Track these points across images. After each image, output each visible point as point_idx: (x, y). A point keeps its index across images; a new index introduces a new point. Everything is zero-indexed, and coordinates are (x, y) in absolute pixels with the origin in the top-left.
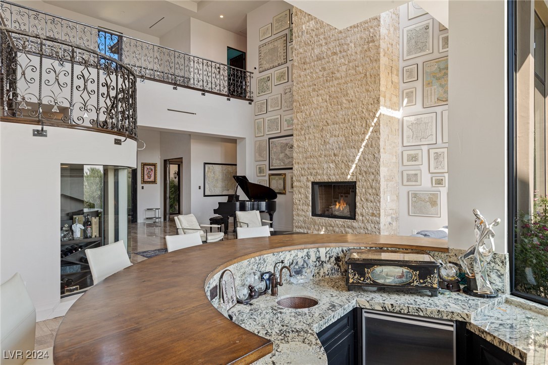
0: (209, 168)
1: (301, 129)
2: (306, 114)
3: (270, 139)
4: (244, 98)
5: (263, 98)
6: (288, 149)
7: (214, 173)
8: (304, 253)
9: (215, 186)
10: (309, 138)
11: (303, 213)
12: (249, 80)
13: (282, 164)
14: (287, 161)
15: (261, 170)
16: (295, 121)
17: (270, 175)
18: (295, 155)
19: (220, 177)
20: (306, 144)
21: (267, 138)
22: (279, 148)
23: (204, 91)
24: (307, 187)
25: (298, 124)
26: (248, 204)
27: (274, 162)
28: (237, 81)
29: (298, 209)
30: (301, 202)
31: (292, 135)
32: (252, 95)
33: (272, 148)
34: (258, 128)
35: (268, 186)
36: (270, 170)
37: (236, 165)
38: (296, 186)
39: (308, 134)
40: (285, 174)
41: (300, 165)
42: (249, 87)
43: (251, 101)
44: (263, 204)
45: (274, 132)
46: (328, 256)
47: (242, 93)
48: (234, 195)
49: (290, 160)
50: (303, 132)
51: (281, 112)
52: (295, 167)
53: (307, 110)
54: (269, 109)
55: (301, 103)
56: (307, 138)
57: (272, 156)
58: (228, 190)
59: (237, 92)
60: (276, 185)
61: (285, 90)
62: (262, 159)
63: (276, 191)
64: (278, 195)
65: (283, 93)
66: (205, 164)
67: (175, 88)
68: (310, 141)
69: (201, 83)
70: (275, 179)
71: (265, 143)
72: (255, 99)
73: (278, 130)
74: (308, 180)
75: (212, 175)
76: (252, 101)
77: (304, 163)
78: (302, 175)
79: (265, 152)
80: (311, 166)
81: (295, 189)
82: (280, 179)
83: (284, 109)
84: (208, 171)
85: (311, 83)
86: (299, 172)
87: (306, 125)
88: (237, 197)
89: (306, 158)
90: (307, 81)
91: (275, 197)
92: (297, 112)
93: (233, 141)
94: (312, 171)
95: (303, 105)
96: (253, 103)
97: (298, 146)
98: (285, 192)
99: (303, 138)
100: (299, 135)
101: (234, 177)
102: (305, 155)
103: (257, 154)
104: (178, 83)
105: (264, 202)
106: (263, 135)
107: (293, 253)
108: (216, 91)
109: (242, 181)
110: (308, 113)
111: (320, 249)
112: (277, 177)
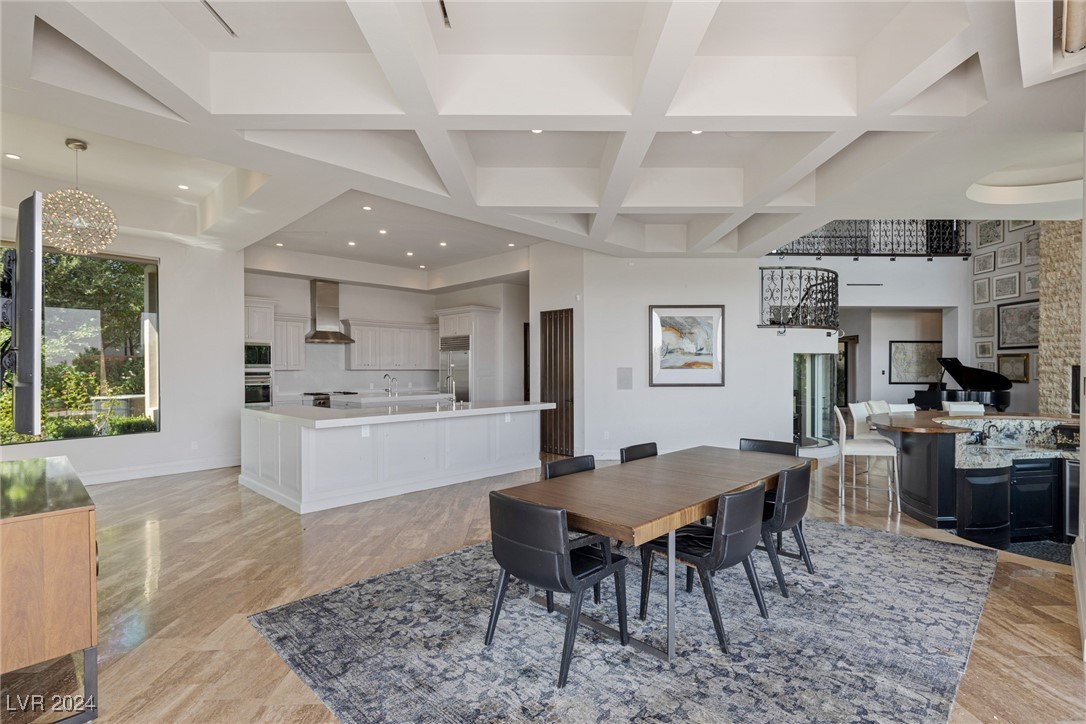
0: (897, 348)
1: (1054, 294)
2: (1062, 273)
3: (999, 306)
4: (956, 254)
5: (989, 249)
6: (1032, 320)
7: (905, 354)
8: (1018, 422)
9: (906, 371)
10: (1068, 306)
11: (1057, 408)
12: (964, 228)
13: (1023, 340)
14: (1030, 336)
15: (984, 350)
16: (1043, 283)
17: (999, 356)
18: (1042, 329)
19: (915, 359)
20: (1063, 314)
21: (995, 305)
22: (1017, 319)
23: (893, 255)
24: (1064, 372)
25: (1048, 288)
26: (962, 394)
27: (1008, 337)
28: (944, 234)
29: (1047, 403)
30: (1053, 393)
31: (1038, 300)
32: (968, 247)
33: (1004, 318)
34: (979, 291)
35: (996, 371)
36: (999, 348)
37: (941, 342)
38: (1044, 372)
39: (1066, 300)
40: (1027, 355)
41: (1051, 343)
42: (963, 238)
43: (966, 255)
44: (987, 395)
45: (1007, 297)
46: (1044, 428)
47: (951, 248)
48: (936, 384)
49: (1035, 335)
50: (1057, 298)
51: (1021, 268)
52: (1043, 345)
53: (1064, 267)
54: (999, 265)
55: (1054, 259)
56: (1065, 305)
57: (1004, 328)
58: (927, 376)
59: (944, 247)
60: (1009, 370)
61: (1029, 236)
62: (985, 334)
63: (1010, 378)
64: (1013, 384)
65: (1023, 240)
66: (891, 342)
67: (856, 259)
68: (1070, 310)
69: (890, 247)
70: (1008, 362)
71: (991, 312)
72: (975, 252)
73: (1015, 293)
74: (1065, 363)
75: (902, 356)
76: (969, 255)
77: (1059, 340)
78: (1055, 357)
79: (991, 325)
80: (1071, 344)
81: (1041, 375)
82: (1017, 361)
83: (1026, 264)
84: (896, 352)
85: (1072, 231)
86: (1049, 352)
87: (1063, 288)
88: (943, 386)
89: (1062, 334)
90: (1064, 227)
91: (1010, 386)
92: (1047, 271)
93: (939, 311)
94: (1073, 350)
95: (1057, 261)
96: (970, 258)
97: (1048, 317)
98: (1028, 379)
99: (1057, 306)
100: (1049, 303)
101: (939, 359)
102: (1060, 329)
103: (977, 328)
104: (859, 252)
105: (989, 393)
106: (987, 300)
107: (1005, 422)
108: (911, 252)
109: (953, 366)
110: (1065, 271)
111: (1036, 422)
112: (1012, 359)
